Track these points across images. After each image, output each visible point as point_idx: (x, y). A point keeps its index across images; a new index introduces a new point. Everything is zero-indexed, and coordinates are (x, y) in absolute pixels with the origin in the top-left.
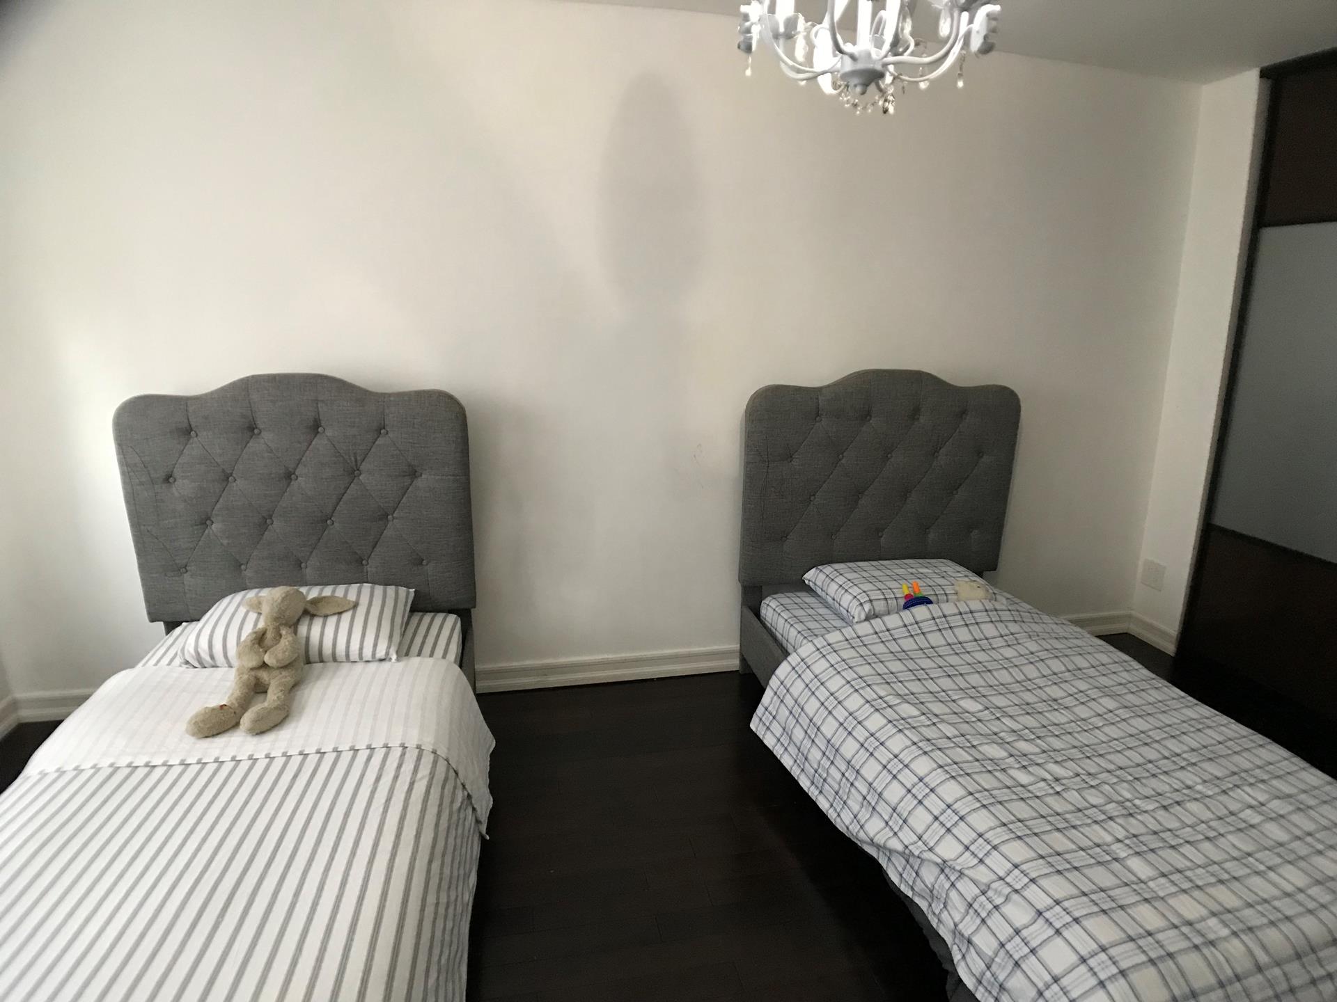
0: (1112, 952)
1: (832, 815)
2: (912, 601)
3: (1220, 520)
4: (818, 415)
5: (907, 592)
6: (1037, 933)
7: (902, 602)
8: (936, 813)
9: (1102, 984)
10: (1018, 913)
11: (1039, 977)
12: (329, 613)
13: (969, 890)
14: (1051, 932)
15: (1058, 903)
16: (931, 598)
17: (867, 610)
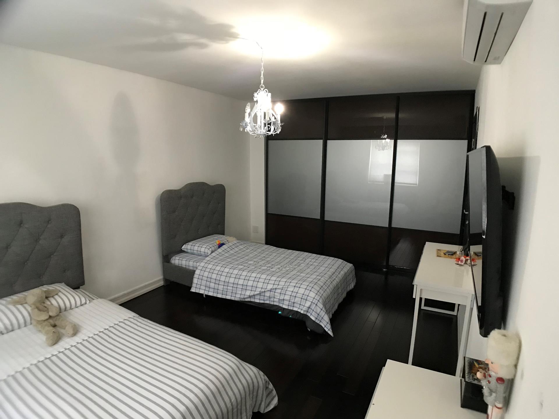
0: (309, 285)
1: (233, 298)
2: (221, 245)
3: (269, 212)
4: (181, 198)
5: (218, 243)
6: (296, 290)
7: (217, 246)
8: (251, 289)
9: (310, 291)
10: (291, 289)
11: (300, 296)
12: (54, 295)
13: (279, 291)
14: (298, 288)
15: (297, 283)
16: (224, 243)
17: (211, 250)
